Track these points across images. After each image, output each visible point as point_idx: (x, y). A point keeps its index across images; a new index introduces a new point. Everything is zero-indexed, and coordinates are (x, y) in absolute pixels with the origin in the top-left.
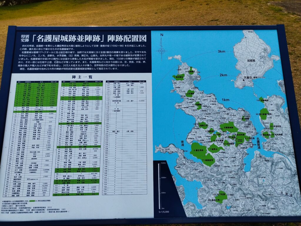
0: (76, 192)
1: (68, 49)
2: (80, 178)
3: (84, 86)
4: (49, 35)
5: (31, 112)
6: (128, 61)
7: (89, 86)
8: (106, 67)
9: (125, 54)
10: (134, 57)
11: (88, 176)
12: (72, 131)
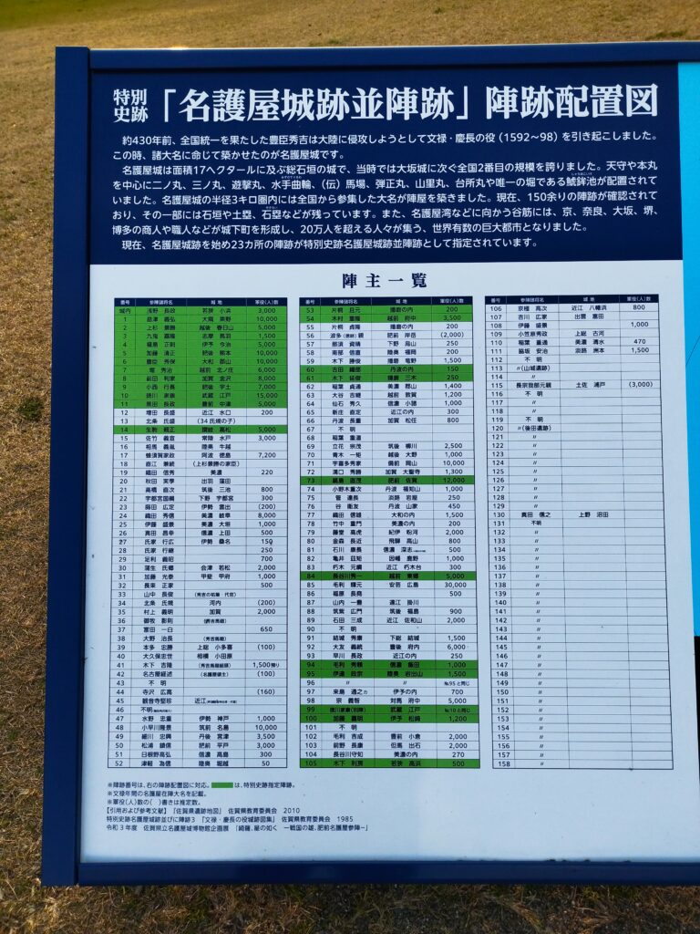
0: (390, 754)
1: (315, 155)
2: (399, 700)
3: (396, 319)
4: (234, 88)
5: (187, 429)
6: (578, 206)
7: (414, 319)
8: (482, 235)
9: (566, 174)
10: (606, 188)
11: (431, 691)
12: (356, 511)
